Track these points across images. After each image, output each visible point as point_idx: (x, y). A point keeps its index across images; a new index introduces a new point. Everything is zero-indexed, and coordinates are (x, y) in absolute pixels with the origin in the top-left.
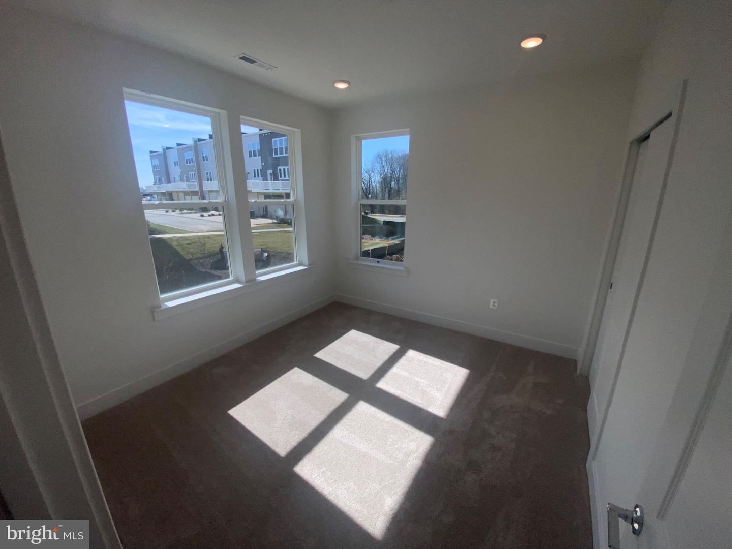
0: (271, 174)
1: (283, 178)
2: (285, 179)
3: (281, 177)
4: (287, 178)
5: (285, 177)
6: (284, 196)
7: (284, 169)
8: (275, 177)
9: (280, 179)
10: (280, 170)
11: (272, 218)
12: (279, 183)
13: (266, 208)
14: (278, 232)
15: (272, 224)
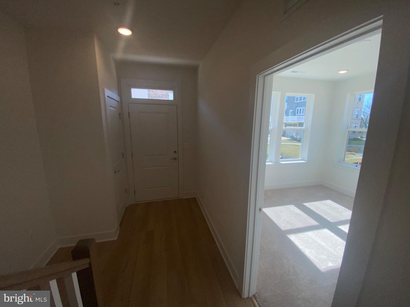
0: (291, 112)
1: (299, 114)
2: (300, 114)
3: (297, 113)
4: (301, 114)
5: (300, 113)
6: (298, 124)
7: (301, 109)
8: (294, 114)
9: (296, 115)
10: (298, 109)
11: (287, 137)
12: (296, 117)
13: (285, 131)
14: (290, 145)
15: (286, 140)
